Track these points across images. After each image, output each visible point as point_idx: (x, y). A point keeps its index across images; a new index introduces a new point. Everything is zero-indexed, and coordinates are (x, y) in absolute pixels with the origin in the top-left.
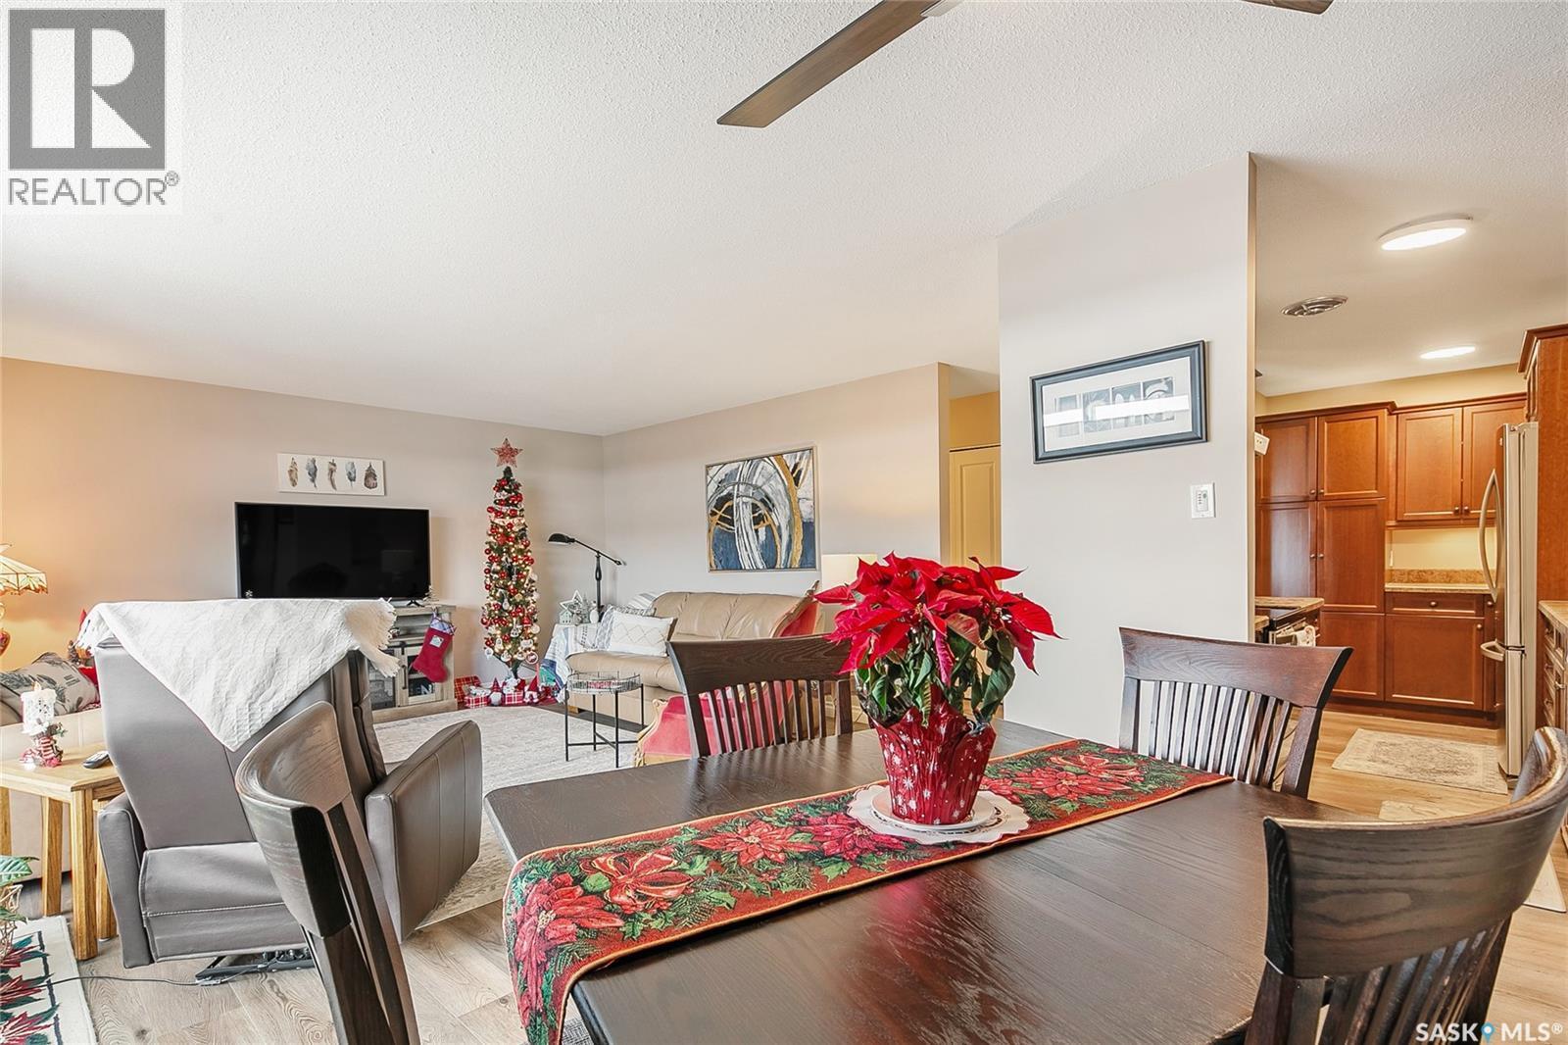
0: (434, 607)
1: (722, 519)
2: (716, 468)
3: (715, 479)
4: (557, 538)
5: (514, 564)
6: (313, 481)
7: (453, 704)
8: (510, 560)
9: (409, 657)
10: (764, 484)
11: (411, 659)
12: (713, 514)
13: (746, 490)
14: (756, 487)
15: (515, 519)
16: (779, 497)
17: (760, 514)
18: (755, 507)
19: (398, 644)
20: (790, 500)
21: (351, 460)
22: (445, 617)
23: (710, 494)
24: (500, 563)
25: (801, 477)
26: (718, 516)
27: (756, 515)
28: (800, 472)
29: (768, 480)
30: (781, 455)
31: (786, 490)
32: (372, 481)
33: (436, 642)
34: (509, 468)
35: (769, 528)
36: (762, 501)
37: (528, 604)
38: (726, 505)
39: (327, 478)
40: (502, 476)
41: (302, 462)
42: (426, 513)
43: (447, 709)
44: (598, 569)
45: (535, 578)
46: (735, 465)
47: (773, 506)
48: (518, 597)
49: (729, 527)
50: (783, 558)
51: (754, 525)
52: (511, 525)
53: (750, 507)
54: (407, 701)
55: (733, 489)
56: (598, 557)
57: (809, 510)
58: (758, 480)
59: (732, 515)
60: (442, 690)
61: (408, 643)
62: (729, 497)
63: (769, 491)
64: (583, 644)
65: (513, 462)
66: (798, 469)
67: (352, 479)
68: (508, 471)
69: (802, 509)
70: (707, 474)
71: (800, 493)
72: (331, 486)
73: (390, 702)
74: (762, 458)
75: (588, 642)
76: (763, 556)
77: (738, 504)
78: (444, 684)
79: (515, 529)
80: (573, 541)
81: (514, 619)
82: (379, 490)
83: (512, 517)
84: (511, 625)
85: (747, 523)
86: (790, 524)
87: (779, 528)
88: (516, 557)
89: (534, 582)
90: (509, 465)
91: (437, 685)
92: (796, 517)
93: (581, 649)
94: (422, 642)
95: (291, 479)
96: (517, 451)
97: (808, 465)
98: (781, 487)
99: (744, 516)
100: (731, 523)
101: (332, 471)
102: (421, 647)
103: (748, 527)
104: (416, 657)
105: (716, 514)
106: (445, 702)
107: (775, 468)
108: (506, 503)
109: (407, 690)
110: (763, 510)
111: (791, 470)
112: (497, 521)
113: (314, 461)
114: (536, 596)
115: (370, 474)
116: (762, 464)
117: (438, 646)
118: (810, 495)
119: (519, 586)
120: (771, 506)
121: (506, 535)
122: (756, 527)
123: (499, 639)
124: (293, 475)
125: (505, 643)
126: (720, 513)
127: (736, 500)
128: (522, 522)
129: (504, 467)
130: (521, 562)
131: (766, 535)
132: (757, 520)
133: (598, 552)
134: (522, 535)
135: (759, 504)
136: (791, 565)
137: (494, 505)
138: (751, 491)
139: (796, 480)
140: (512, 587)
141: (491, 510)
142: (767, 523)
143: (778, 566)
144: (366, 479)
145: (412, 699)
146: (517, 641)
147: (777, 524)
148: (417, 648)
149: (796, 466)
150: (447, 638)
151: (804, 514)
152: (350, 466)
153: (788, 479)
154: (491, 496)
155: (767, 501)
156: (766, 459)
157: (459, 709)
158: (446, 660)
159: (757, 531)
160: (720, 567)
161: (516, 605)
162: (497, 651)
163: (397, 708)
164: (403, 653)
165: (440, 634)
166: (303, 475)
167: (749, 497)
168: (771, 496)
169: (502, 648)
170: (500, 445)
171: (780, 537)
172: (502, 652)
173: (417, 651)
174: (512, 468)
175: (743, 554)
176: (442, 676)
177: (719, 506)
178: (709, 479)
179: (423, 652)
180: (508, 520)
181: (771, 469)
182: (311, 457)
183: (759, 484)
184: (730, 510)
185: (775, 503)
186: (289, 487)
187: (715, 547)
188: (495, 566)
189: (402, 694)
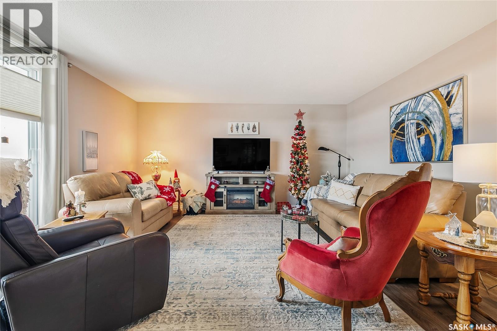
0: (268, 174)
1: (398, 134)
2: (395, 107)
3: (395, 113)
4: (322, 148)
5: (300, 159)
6: (237, 130)
7: (274, 212)
8: (298, 157)
9: (259, 192)
10: (425, 110)
11: (260, 193)
12: (393, 132)
13: (413, 116)
14: (419, 113)
15: (301, 141)
16: (435, 116)
17: (421, 129)
18: (418, 125)
19: (256, 187)
20: (443, 117)
21: (249, 123)
22: (272, 178)
23: (392, 121)
24: (295, 158)
25: (453, 100)
26: (396, 133)
27: (419, 129)
28: (452, 96)
29: (427, 107)
30: (438, 89)
31: (441, 111)
32: (255, 130)
33: (268, 187)
34: (300, 120)
35: (427, 137)
36: (424, 120)
37: (305, 175)
38: (401, 126)
39: (241, 129)
40: (297, 124)
41: (235, 125)
42: (269, 139)
43: (272, 213)
44: (340, 162)
45: (308, 165)
46: (406, 103)
47: (431, 122)
48: (301, 173)
49: (402, 138)
50: (437, 154)
51: (417, 135)
52: (299, 143)
53: (415, 126)
54: (258, 208)
55: (405, 117)
56: (340, 157)
57: (459, 121)
58: (421, 108)
59: (404, 131)
60: (270, 206)
61: (259, 187)
62: (403, 121)
63: (427, 113)
64: (318, 195)
65: (302, 118)
66: (451, 94)
67: (249, 129)
68: (300, 122)
69: (452, 121)
70: (391, 111)
71: (452, 110)
72: (242, 132)
73: (253, 207)
74: (423, 95)
75: (321, 194)
76: (423, 153)
77: (408, 125)
78: (271, 203)
79: (301, 145)
80: (328, 150)
81: (299, 181)
82: (257, 133)
83: (300, 140)
84: (298, 183)
85: (413, 134)
86: (443, 132)
87: (434, 136)
88: (301, 156)
89: (308, 166)
90: (300, 119)
91: (268, 204)
92: (448, 127)
93: (316, 197)
94: (264, 187)
95: (231, 130)
96: (303, 114)
97: (458, 91)
98: (437, 110)
99: (411, 130)
100: (403, 136)
101: (243, 127)
102: (263, 189)
103: (413, 138)
104: (261, 192)
105: (395, 132)
106: (271, 210)
107: (433, 98)
108: (298, 134)
109: (258, 204)
110: (424, 126)
111: (444, 97)
112: (295, 142)
113: (238, 124)
114: (308, 172)
115: (254, 127)
116: (424, 98)
117: (268, 189)
118: (460, 111)
119: (301, 168)
120: (429, 122)
121: (298, 147)
122: (419, 137)
123: (293, 189)
124: (232, 129)
125: (295, 190)
126: (397, 131)
127: (406, 123)
128: (304, 142)
129: (298, 121)
130: (302, 158)
131: (425, 141)
132: (419, 133)
133: (340, 155)
134: (304, 147)
135: (421, 123)
136: (443, 159)
137: (294, 136)
138: (416, 116)
139: (449, 103)
140: (298, 168)
141: (293, 137)
142: (426, 133)
143: (433, 160)
144: (253, 129)
145: (260, 208)
146: (299, 190)
147: (433, 133)
148: (262, 189)
149: (449, 93)
150: (272, 187)
151: (454, 124)
152: (248, 125)
153: (442, 104)
154: (293, 132)
155: (427, 121)
156: (427, 94)
157: (276, 214)
158: (272, 195)
159: (419, 139)
160: (396, 161)
161: (300, 175)
162: (293, 193)
163: (255, 210)
164: (257, 191)
165: (269, 185)
166: (235, 129)
167: (415, 119)
168: (430, 116)
169: (294, 192)
170: (297, 112)
171: (435, 141)
172: (294, 194)
173: (261, 190)
174: (301, 120)
175: (410, 153)
176: (270, 200)
177: (396, 127)
178: (392, 113)
179: (264, 190)
180: (298, 141)
181: (429, 100)
182: (237, 123)
183: (421, 110)
184: (403, 129)
185: (432, 120)
186: (230, 133)
187: (394, 150)
188: (293, 160)
189: (256, 205)
